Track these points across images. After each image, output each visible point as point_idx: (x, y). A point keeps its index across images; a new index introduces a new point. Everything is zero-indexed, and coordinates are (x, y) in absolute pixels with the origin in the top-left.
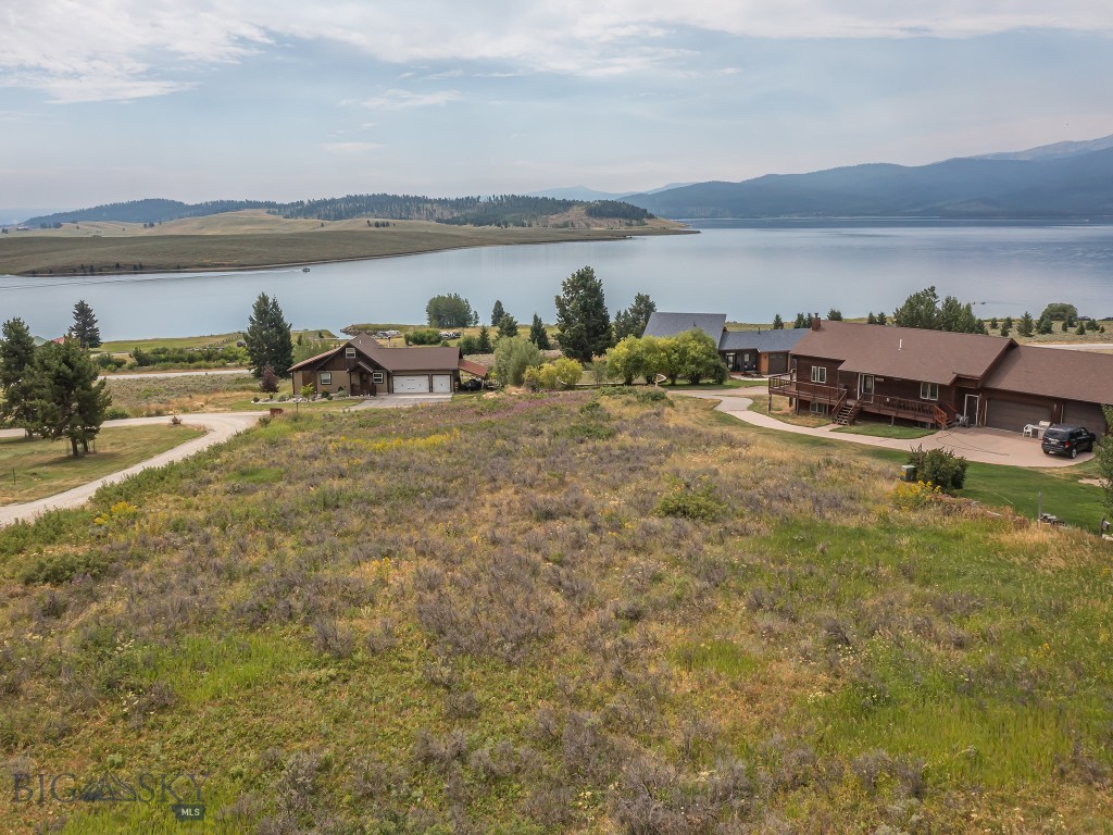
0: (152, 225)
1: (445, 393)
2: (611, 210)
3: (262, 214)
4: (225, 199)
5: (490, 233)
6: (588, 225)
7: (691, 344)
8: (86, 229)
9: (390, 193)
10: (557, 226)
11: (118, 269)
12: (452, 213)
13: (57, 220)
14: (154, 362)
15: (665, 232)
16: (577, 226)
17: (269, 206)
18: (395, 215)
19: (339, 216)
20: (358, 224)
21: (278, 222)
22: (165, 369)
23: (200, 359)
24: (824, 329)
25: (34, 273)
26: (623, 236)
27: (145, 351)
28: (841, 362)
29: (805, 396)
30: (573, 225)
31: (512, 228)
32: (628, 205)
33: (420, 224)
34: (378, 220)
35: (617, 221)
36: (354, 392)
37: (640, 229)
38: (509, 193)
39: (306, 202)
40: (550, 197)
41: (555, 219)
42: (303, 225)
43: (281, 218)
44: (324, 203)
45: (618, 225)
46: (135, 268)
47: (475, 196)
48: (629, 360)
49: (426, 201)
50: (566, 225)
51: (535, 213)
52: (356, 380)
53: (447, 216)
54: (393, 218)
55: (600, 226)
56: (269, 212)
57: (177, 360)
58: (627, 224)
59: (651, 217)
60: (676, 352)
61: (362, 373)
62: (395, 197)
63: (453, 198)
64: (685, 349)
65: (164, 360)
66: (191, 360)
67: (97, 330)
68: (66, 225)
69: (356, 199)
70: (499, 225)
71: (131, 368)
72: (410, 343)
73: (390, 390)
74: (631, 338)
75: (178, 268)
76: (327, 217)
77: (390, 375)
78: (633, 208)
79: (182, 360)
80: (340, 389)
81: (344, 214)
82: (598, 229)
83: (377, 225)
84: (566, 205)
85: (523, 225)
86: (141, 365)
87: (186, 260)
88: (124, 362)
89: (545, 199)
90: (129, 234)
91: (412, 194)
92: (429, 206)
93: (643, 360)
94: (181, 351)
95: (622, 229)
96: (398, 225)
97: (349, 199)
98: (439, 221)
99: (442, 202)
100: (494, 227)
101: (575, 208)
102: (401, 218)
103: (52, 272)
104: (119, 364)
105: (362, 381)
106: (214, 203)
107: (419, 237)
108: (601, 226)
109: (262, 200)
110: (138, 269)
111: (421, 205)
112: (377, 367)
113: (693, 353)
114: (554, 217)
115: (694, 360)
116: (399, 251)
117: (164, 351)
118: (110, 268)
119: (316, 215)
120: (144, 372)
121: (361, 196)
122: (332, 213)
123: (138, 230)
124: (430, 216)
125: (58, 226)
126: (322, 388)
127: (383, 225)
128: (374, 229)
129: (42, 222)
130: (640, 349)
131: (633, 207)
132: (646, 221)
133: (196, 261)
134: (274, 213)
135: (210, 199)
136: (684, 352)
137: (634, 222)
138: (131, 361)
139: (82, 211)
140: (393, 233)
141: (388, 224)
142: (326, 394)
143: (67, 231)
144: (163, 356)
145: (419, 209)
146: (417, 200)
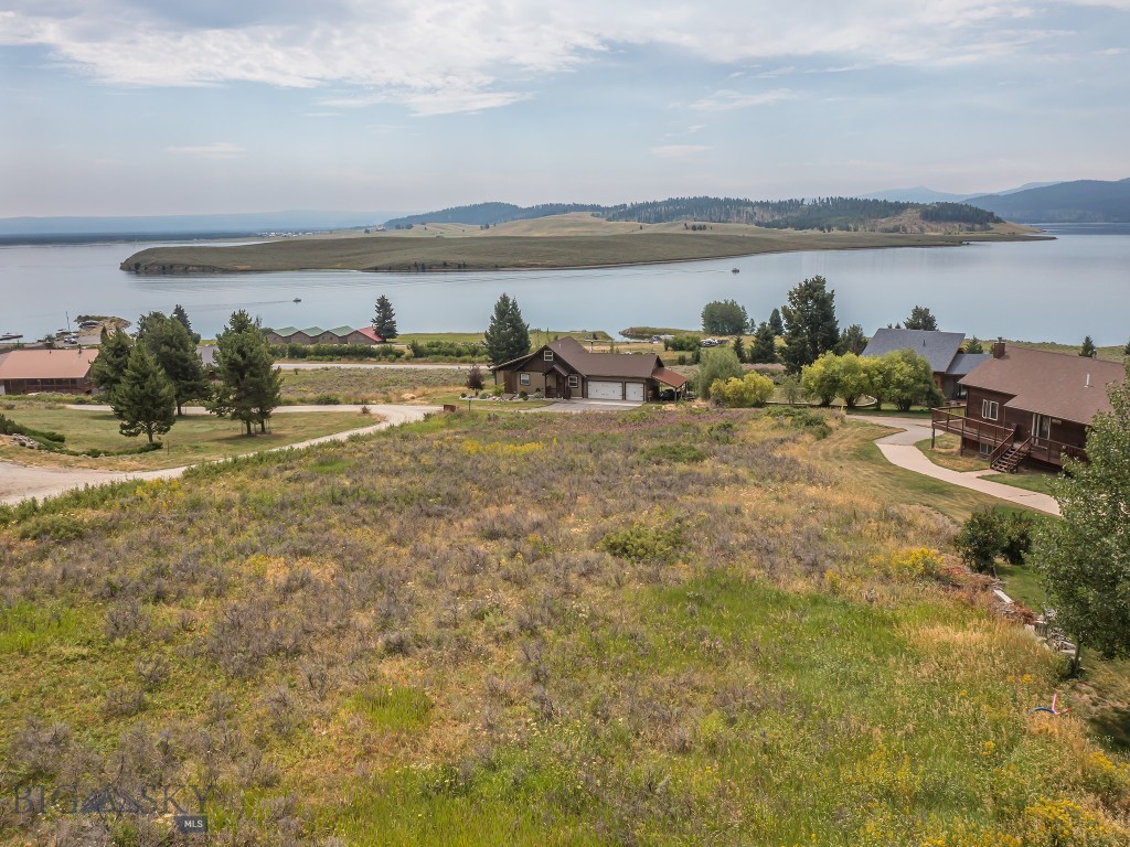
0: (488, 227)
1: (637, 401)
2: (950, 213)
3: (587, 216)
4: (555, 202)
5: (809, 237)
6: (922, 230)
7: (897, 366)
8: (432, 231)
9: (712, 196)
10: (887, 231)
11: (445, 267)
12: (773, 217)
13: (408, 222)
14: (427, 355)
15: (1013, 237)
16: (909, 230)
17: (594, 208)
18: (714, 218)
19: (659, 219)
20: (676, 228)
21: (599, 224)
22: (436, 362)
23: (467, 354)
24: (1008, 357)
25: (376, 269)
26: (959, 242)
27: (422, 343)
28: (1011, 397)
29: (972, 433)
30: (905, 229)
31: (835, 232)
32: (971, 208)
33: (738, 228)
34: (697, 223)
35: (957, 225)
36: (549, 393)
37: (984, 234)
38: (835, 195)
39: (629, 205)
40: (881, 199)
41: (885, 223)
42: (623, 227)
43: (603, 220)
44: (647, 206)
45: (957, 229)
46: (459, 266)
47: (799, 198)
48: (823, 380)
49: (748, 203)
50: (896, 229)
51: (862, 216)
52: (552, 382)
53: (768, 218)
54: (711, 221)
55: (934, 230)
56: (593, 215)
57: (447, 354)
58: (969, 229)
59: (998, 221)
60: (880, 373)
61: (558, 376)
62: (716, 200)
63: (776, 200)
64: (890, 370)
65: (436, 353)
66: (459, 354)
67: (394, 322)
68: (417, 227)
69: (677, 202)
70: (822, 229)
71: (408, 359)
72: (669, 348)
73: (585, 395)
74: (830, 354)
75: (496, 268)
76: (647, 220)
77: (585, 380)
78: (977, 211)
79: (451, 354)
80: (538, 390)
81: (664, 217)
82: (933, 234)
83: (694, 228)
84: (899, 208)
85: (848, 229)
86: (416, 356)
87: (503, 260)
88: (403, 353)
89: (876, 201)
90: (467, 235)
91: (734, 197)
92: (749, 209)
93: (839, 380)
94: (452, 346)
95: (962, 234)
96: (717, 229)
97: (671, 202)
98: (758, 224)
99: (764, 205)
100: (816, 232)
101: (909, 210)
102: (720, 222)
103: (390, 269)
104: (399, 355)
105: (558, 384)
106: (545, 206)
107: (731, 240)
108: (937, 231)
109: (588, 203)
110: (462, 267)
111: (741, 208)
112: (572, 371)
113: (897, 375)
114: (883, 220)
115: (899, 384)
116: (707, 255)
117: (438, 344)
118: (439, 266)
119: (636, 218)
120: (418, 363)
121: (683, 199)
122: (653, 216)
123: (475, 231)
124: (750, 219)
125: (410, 227)
126: (520, 388)
127: (700, 228)
128: (691, 232)
129: (397, 224)
130: (837, 368)
131: (977, 209)
132: (991, 225)
133: (513, 262)
134: (598, 216)
135: (540, 202)
136: (887, 375)
137: (977, 226)
138: (408, 352)
139: (431, 214)
140: (705, 237)
141: (704, 228)
142: (524, 395)
143: (416, 232)
144: (435, 349)
145: (739, 212)
146: (739, 202)
